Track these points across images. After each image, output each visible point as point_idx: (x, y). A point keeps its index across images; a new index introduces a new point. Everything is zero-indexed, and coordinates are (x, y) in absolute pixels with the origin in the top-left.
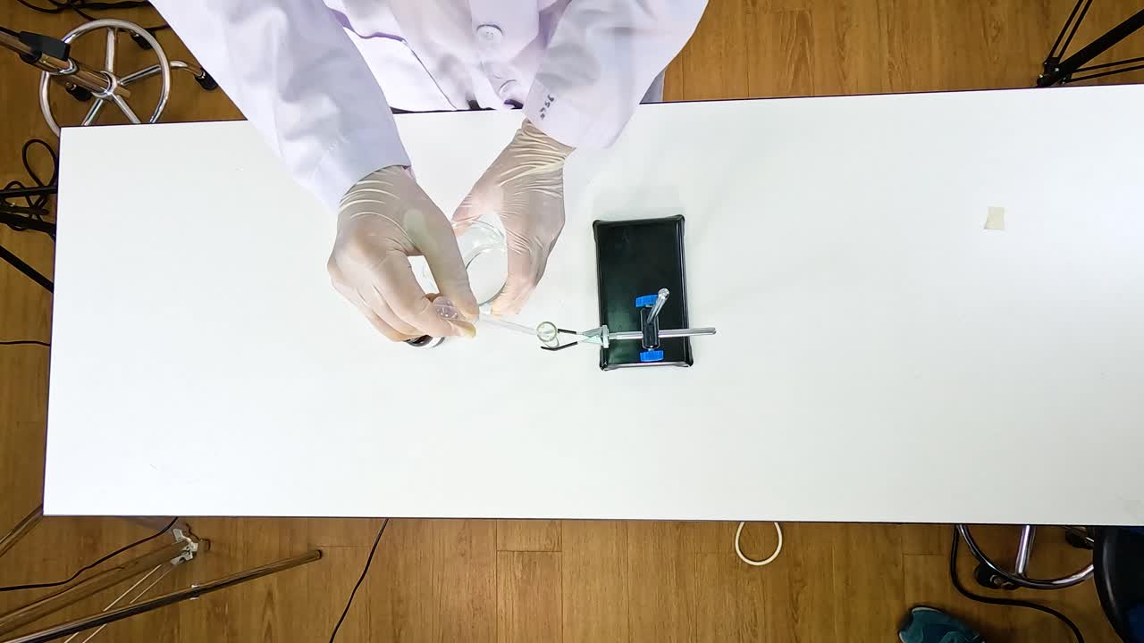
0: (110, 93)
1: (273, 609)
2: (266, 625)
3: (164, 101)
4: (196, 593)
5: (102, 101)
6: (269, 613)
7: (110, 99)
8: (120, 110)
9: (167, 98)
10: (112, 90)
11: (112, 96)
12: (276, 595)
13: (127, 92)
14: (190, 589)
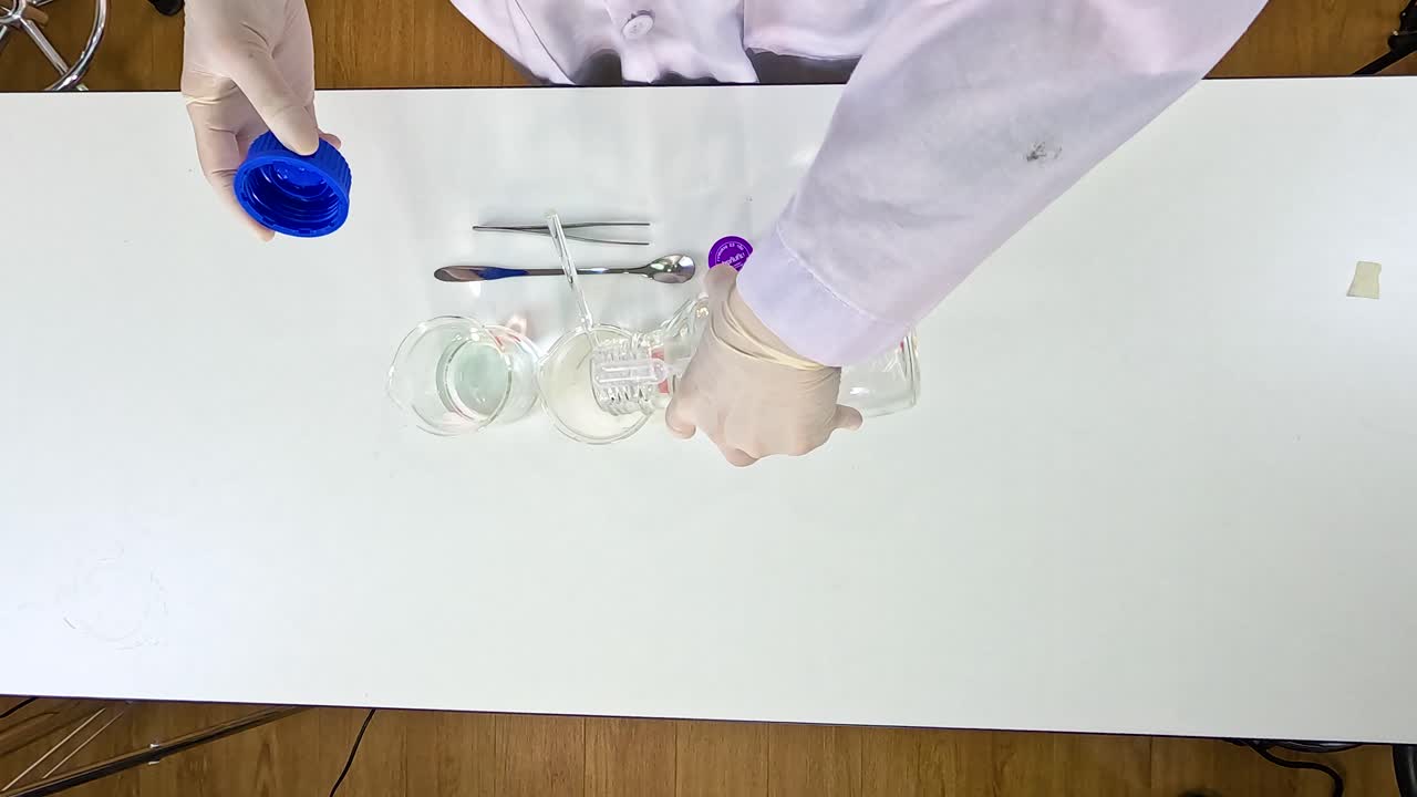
0: (17, 16)
1: (270, 769)
2: (259, 788)
3: (99, 30)
4: (156, 755)
5: (5, 28)
6: (264, 770)
7: (18, 25)
8: (32, 41)
9: (103, 25)
10: (20, 12)
11: (19, 20)
12: (275, 749)
13: (44, 17)
14: (147, 750)
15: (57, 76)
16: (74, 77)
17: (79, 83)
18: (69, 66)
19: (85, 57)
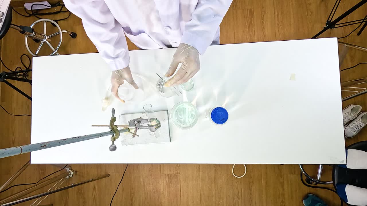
0: (45, 41)
1: (96, 191)
2: (93, 196)
3: (61, 42)
4: (72, 186)
5: (43, 43)
6: (94, 192)
8: (48, 45)
11: (46, 41)
12: (96, 187)
13: (50, 40)
14: (71, 185)
15: (53, 51)
16: (56, 52)
17: (57, 53)
18: (55, 50)
19: (58, 48)
